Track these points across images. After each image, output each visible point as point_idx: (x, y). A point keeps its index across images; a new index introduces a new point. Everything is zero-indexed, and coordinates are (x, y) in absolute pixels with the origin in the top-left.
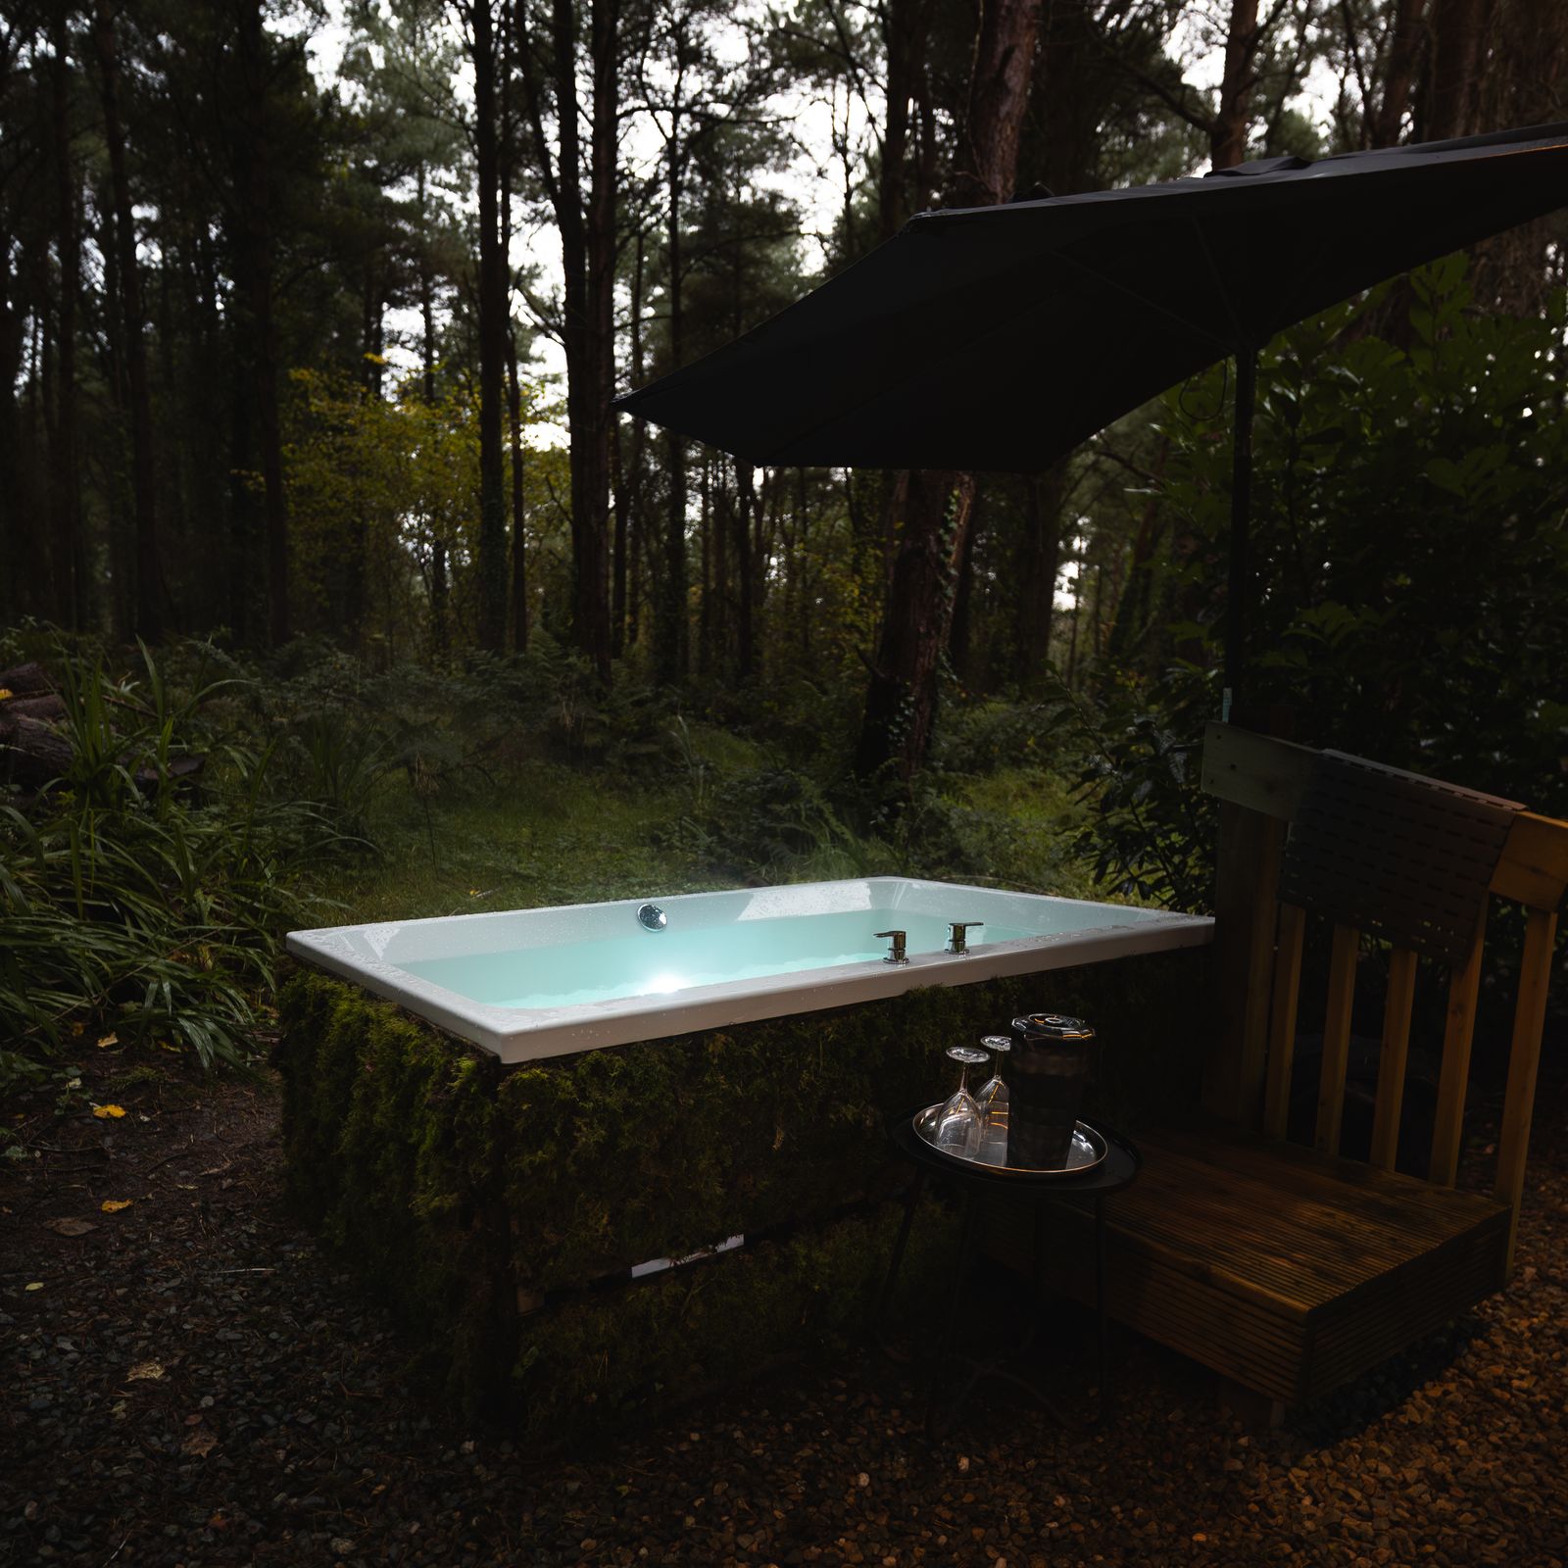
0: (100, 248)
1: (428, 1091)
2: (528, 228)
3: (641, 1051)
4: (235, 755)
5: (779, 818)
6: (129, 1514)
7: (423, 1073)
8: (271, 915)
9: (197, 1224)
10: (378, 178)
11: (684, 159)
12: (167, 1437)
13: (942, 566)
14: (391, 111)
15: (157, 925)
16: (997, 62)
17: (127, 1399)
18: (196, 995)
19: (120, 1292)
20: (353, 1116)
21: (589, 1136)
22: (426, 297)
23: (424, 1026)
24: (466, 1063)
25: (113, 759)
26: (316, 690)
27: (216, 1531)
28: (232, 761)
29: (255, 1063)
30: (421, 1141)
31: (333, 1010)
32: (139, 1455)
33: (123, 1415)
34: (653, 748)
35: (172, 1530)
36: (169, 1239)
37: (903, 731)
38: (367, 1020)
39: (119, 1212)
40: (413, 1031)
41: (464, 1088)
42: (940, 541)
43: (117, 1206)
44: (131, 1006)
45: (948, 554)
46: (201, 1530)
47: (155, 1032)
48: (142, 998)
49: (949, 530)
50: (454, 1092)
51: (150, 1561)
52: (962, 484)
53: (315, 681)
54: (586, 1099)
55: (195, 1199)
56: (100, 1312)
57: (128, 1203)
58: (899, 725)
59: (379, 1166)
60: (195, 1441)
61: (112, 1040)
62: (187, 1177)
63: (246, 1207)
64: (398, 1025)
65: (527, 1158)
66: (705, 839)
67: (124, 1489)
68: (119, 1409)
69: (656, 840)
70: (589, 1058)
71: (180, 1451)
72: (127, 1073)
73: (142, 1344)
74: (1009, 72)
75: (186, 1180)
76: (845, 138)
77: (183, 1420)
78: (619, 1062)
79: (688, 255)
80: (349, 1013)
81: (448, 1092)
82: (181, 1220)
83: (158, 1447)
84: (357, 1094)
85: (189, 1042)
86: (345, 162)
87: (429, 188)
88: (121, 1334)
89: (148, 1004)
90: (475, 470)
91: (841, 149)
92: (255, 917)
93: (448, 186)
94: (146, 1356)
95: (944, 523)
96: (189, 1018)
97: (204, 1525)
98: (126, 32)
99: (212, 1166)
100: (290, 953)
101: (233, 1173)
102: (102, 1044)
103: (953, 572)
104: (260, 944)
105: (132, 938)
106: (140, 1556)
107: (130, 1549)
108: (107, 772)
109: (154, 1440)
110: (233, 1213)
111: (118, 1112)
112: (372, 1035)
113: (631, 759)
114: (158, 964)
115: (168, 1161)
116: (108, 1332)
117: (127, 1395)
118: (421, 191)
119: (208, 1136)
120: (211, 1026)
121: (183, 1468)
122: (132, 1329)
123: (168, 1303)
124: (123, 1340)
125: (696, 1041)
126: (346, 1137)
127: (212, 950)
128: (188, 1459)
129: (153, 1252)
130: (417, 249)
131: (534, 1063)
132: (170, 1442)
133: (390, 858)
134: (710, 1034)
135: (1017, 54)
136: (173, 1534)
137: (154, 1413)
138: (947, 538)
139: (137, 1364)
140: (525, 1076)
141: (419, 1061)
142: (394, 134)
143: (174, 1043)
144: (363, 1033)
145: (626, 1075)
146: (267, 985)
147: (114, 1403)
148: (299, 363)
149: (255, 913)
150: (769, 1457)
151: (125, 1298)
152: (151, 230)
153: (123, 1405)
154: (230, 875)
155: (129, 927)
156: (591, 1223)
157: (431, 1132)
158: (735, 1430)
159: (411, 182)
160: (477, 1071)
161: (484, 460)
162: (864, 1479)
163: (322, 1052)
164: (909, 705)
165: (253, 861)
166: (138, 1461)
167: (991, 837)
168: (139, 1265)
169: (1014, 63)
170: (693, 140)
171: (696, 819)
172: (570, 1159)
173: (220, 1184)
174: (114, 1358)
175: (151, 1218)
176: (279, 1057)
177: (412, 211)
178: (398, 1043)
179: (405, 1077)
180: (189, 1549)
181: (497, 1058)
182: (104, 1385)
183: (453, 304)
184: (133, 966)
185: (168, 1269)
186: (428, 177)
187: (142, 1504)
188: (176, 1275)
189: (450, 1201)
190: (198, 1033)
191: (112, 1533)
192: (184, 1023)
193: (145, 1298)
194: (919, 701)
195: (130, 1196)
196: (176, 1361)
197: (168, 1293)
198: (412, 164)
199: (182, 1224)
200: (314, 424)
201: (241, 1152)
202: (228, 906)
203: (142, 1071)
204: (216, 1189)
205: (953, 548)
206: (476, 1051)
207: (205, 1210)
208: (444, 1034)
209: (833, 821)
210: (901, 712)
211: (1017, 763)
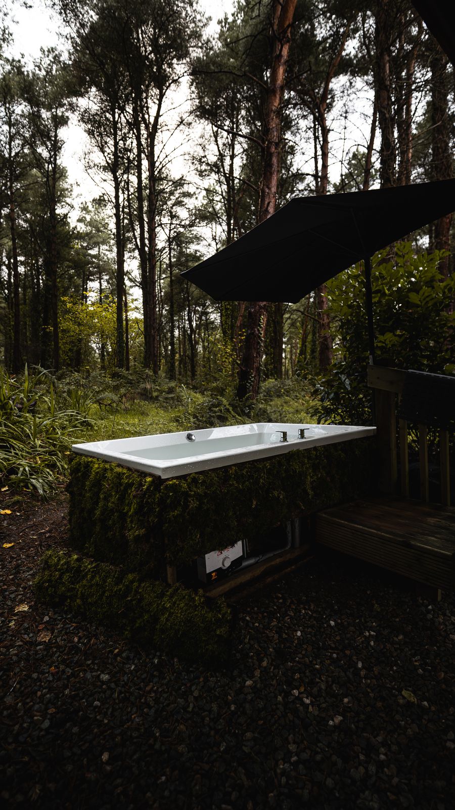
0: (7, 268)
1: (133, 491)
2: (129, 260)
3: (208, 473)
4: (46, 399)
5: (215, 412)
6: (17, 670)
7: (130, 485)
8: (60, 446)
9: (38, 550)
10: (87, 248)
11: (172, 242)
12: (31, 635)
13: (259, 337)
14: (92, 231)
15: (22, 450)
16: (266, 206)
17: (15, 620)
18: (35, 472)
19: (11, 577)
20: (101, 504)
21: (193, 504)
22: (100, 278)
23: (129, 469)
24: (149, 479)
25: (9, 399)
26: (69, 384)
27: (53, 674)
28: (46, 401)
29: (56, 493)
30: (128, 511)
31: (92, 468)
32: (20, 643)
33: (14, 627)
34: (173, 395)
35: (35, 675)
36: (28, 556)
37: (251, 385)
38: (105, 470)
39: (10, 547)
40: (125, 471)
41: (148, 489)
42: (258, 330)
43: (9, 545)
44: (13, 477)
45: (261, 334)
46: (47, 675)
47: (22, 484)
48: (17, 474)
49: (261, 327)
50: (144, 490)
51: (27, 691)
52: (264, 314)
53: (68, 381)
54: (191, 491)
55: (36, 542)
56: (4, 585)
57: (13, 544)
58: (249, 383)
59: (110, 522)
60: (42, 635)
61: (6, 488)
62: (33, 534)
63: (55, 543)
64: (119, 470)
65: (172, 514)
66: (192, 420)
67: (15, 658)
68: (12, 624)
69: (177, 421)
70: (191, 476)
71: (37, 640)
72: (12, 498)
73: (20, 597)
74: (269, 208)
75: (33, 535)
76: (215, 236)
77: (37, 627)
78: (201, 477)
79: (173, 266)
80: (98, 468)
81: (142, 490)
82: (32, 549)
83: (28, 639)
84: (102, 496)
85: (35, 487)
86: (78, 245)
87: (101, 251)
88: (12, 593)
89: (19, 475)
90: (115, 323)
91: (214, 239)
92: (54, 447)
93: (106, 250)
94: (21, 602)
95: (259, 325)
96: (33, 479)
97: (48, 672)
98: (18, 214)
99: (42, 530)
100: (74, 452)
101: (50, 531)
102: (3, 490)
103: (263, 339)
104: (56, 455)
105: (13, 454)
106: (23, 689)
107: (18, 686)
108: (7, 403)
109: (26, 636)
110: (51, 545)
111: (9, 512)
112: (109, 475)
113: (166, 398)
114: (23, 462)
115: (27, 528)
116: (7, 593)
117: (15, 618)
118: (99, 251)
119: (40, 519)
120: (41, 481)
121: (38, 648)
122: (16, 591)
123: (29, 580)
124: (12, 596)
125: (226, 469)
126: (98, 512)
127: (40, 458)
128: (40, 643)
129: (22, 561)
130: (98, 266)
131: (173, 478)
132: (33, 636)
133: (96, 428)
134: (230, 466)
135: (271, 204)
136: (36, 677)
137: (26, 625)
138: (260, 329)
139: (18, 605)
140: (171, 483)
141: (128, 481)
142: (92, 237)
143: (29, 488)
144: (104, 474)
145: (204, 482)
146: (59, 468)
147: (10, 621)
148: (64, 295)
149: (54, 445)
150: (261, 626)
151: (13, 579)
152: (22, 263)
153: (13, 622)
154: (46, 433)
155: (12, 450)
156: (194, 538)
157: (134, 507)
158: (246, 616)
159: (96, 249)
160: (152, 482)
161: (117, 319)
162: (299, 633)
163: (87, 483)
164: (252, 377)
165: (54, 429)
166: (20, 646)
167: (281, 415)
168: (18, 566)
169: (270, 206)
170: (174, 238)
171: (189, 414)
172: (186, 514)
173: (45, 536)
174: (9, 603)
175: (21, 549)
176: (69, 488)
177: (97, 257)
178: (119, 476)
179: (122, 488)
180: (43, 684)
181: (160, 477)
182: (6, 614)
183: (108, 281)
184: (14, 463)
185: (28, 568)
186: (101, 248)
187: (23, 665)
188: (31, 569)
189: (143, 531)
190: (37, 483)
191: (11, 679)
192: (32, 480)
193: (20, 579)
194: (255, 376)
195: (14, 541)
196: (33, 603)
197: (29, 576)
198: (97, 244)
199: (32, 551)
200: (68, 311)
201: (52, 524)
202: (46, 443)
203: (17, 498)
204: (44, 537)
205: (262, 332)
206: (151, 475)
207: (40, 545)
208: (138, 471)
209: (232, 412)
210: (250, 379)
211: (279, 396)
